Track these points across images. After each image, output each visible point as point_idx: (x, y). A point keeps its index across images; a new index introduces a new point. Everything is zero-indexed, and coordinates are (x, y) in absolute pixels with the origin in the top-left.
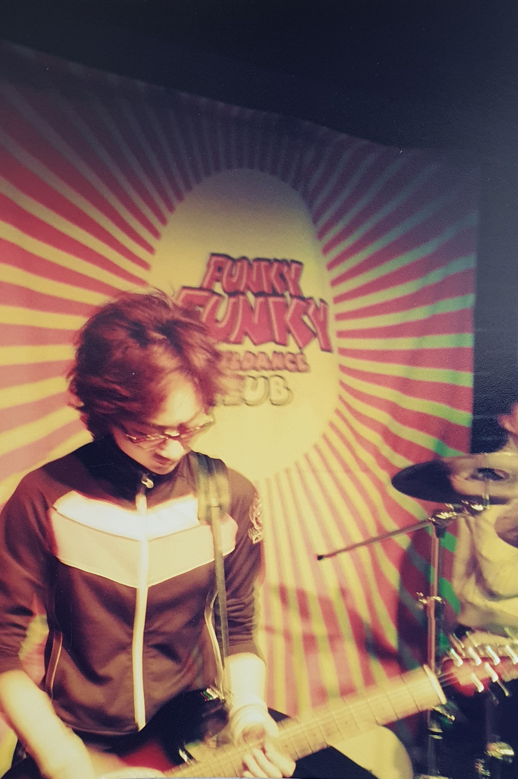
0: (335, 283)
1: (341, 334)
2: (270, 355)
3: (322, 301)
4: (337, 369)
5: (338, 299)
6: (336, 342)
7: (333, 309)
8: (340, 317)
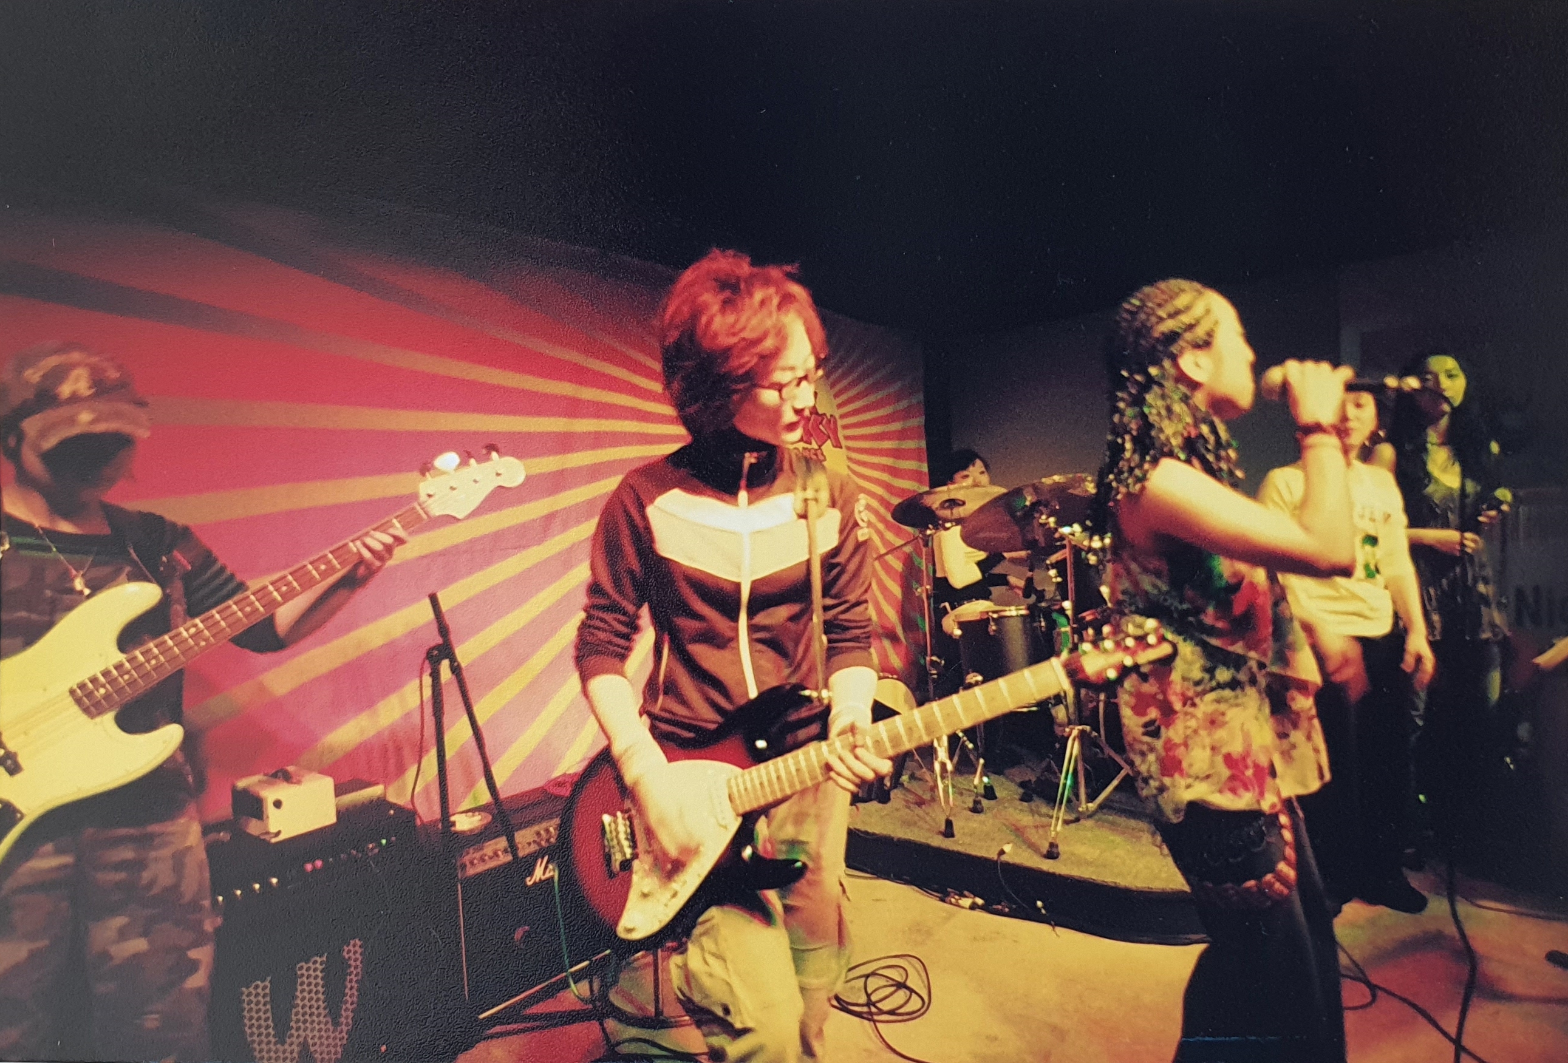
0: (840, 406)
1: (847, 438)
2: (801, 449)
3: (831, 416)
4: (845, 458)
5: (842, 417)
6: (843, 443)
7: (840, 423)
8: (845, 427)
